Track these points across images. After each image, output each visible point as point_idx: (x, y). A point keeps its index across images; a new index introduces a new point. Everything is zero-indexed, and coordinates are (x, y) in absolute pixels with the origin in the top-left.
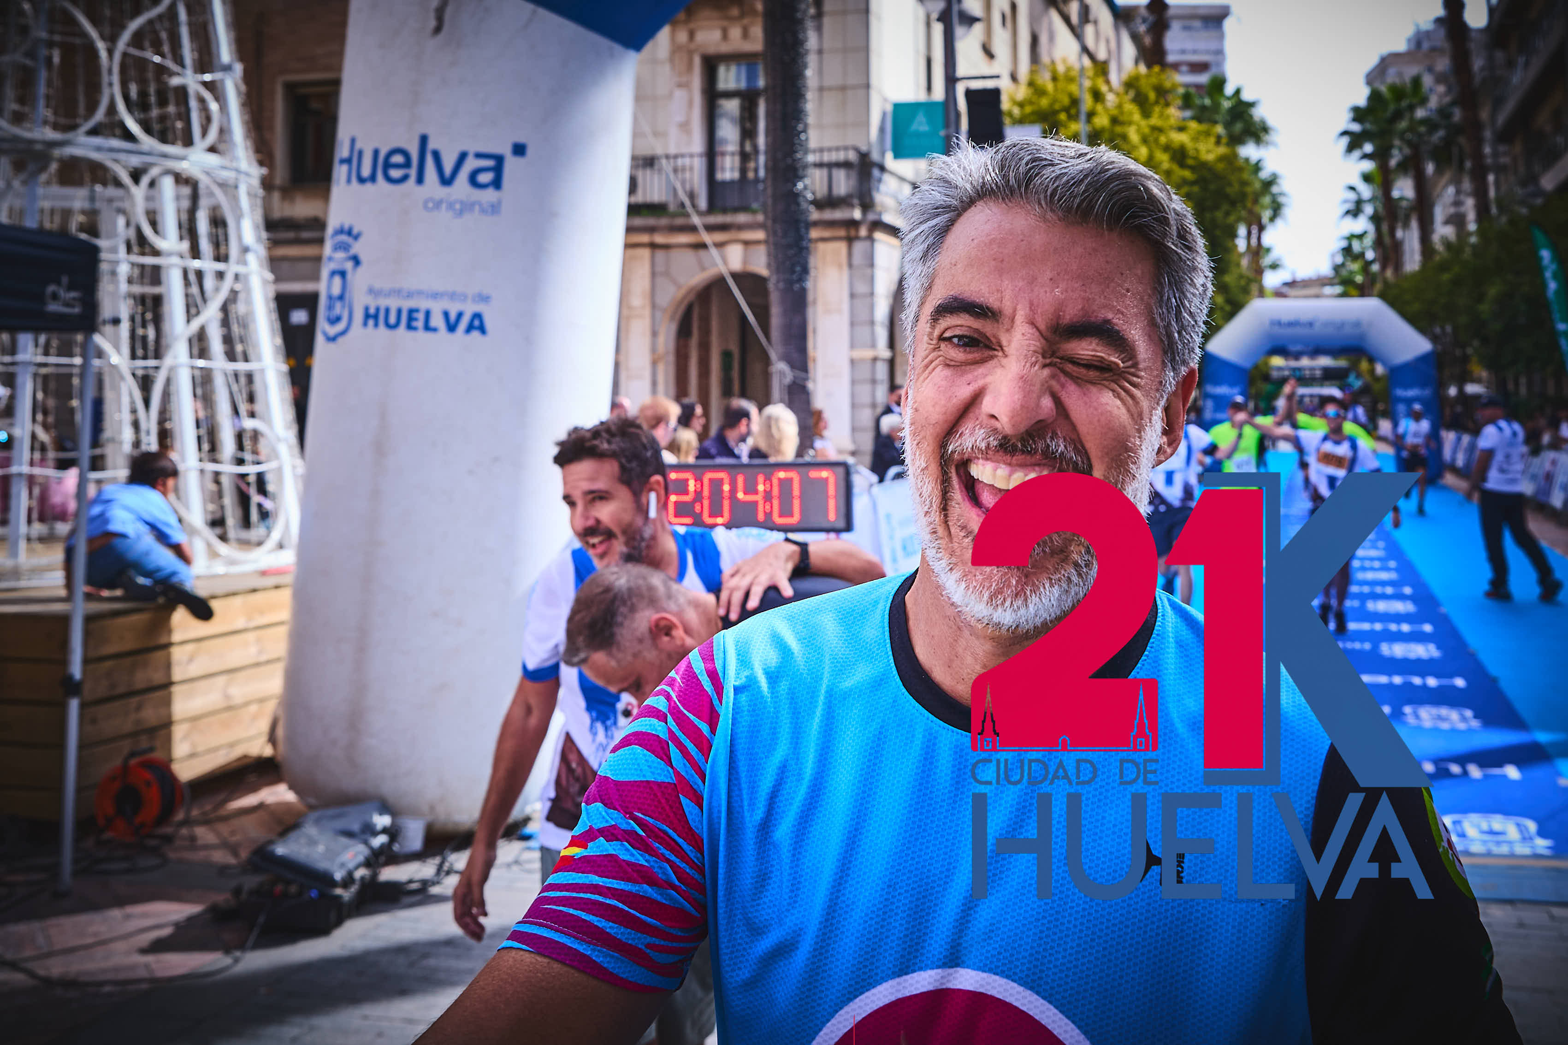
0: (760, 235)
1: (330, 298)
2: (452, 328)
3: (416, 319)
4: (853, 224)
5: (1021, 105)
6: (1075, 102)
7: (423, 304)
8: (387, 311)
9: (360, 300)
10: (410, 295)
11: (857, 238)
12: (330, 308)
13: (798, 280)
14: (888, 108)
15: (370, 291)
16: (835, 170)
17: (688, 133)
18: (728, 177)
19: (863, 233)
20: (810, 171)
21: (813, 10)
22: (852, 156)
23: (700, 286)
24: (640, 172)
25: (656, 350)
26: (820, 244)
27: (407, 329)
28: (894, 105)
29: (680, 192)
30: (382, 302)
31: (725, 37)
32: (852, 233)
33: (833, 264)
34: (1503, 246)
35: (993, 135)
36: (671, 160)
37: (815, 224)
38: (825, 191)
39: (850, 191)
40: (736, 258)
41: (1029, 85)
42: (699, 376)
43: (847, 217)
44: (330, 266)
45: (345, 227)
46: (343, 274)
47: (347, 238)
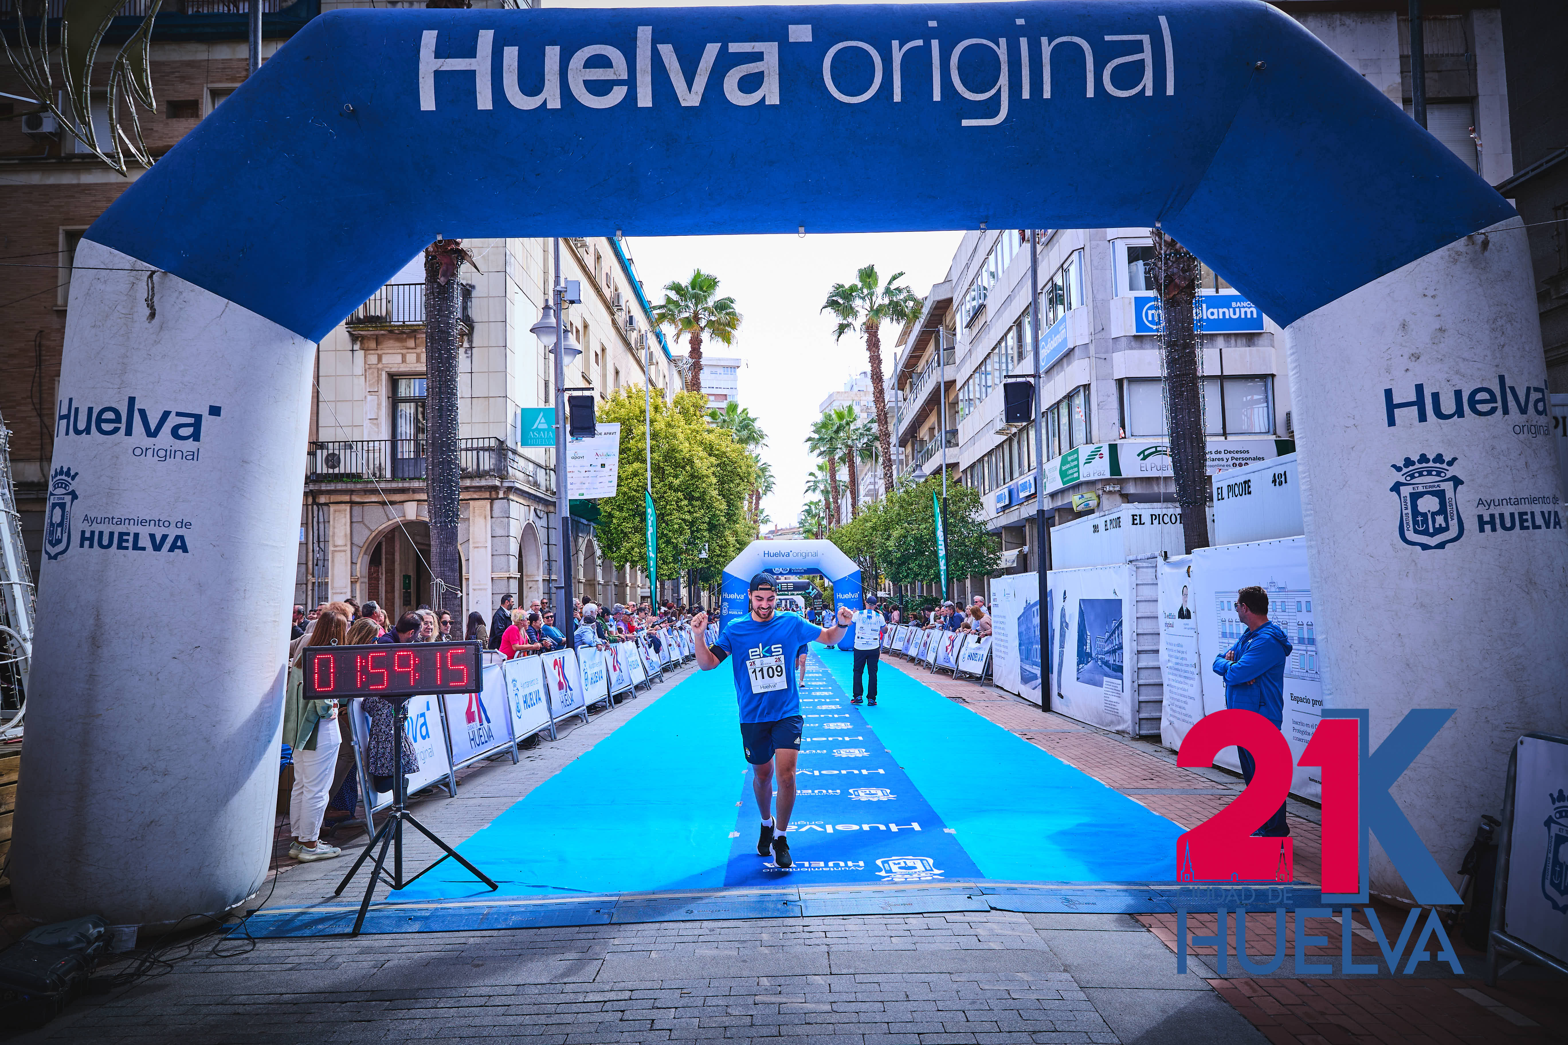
0: (424, 496)
1: (52, 524)
2: (157, 547)
3: (127, 541)
4: (495, 488)
5: (607, 411)
6: (643, 412)
7: (133, 529)
8: (101, 533)
9: (77, 526)
10: (120, 522)
11: (497, 499)
12: (51, 533)
13: (450, 522)
14: (519, 412)
15: (86, 518)
16: (481, 453)
17: (378, 425)
18: (406, 456)
19: (501, 495)
20: (464, 453)
21: (466, 345)
22: (493, 443)
23: (387, 530)
24: (342, 452)
25: (354, 574)
26: (471, 502)
27: (118, 548)
28: (523, 410)
29: (371, 466)
30: (97, 528)
31: (404, 360)
32: (494, 496)
33: (480, 516)
34: (902, 507)
35: (589, 428)
36: (365, 444)
37: (467, 489)
38: (475, 467)
39: (492, 467)
40: (411, 511)
41: (613, 401)
42: (386, 592)
43: (490, 484)
44: (52, 501)
45: (65, 470)
46: (62, 506)
47: (66, 478)
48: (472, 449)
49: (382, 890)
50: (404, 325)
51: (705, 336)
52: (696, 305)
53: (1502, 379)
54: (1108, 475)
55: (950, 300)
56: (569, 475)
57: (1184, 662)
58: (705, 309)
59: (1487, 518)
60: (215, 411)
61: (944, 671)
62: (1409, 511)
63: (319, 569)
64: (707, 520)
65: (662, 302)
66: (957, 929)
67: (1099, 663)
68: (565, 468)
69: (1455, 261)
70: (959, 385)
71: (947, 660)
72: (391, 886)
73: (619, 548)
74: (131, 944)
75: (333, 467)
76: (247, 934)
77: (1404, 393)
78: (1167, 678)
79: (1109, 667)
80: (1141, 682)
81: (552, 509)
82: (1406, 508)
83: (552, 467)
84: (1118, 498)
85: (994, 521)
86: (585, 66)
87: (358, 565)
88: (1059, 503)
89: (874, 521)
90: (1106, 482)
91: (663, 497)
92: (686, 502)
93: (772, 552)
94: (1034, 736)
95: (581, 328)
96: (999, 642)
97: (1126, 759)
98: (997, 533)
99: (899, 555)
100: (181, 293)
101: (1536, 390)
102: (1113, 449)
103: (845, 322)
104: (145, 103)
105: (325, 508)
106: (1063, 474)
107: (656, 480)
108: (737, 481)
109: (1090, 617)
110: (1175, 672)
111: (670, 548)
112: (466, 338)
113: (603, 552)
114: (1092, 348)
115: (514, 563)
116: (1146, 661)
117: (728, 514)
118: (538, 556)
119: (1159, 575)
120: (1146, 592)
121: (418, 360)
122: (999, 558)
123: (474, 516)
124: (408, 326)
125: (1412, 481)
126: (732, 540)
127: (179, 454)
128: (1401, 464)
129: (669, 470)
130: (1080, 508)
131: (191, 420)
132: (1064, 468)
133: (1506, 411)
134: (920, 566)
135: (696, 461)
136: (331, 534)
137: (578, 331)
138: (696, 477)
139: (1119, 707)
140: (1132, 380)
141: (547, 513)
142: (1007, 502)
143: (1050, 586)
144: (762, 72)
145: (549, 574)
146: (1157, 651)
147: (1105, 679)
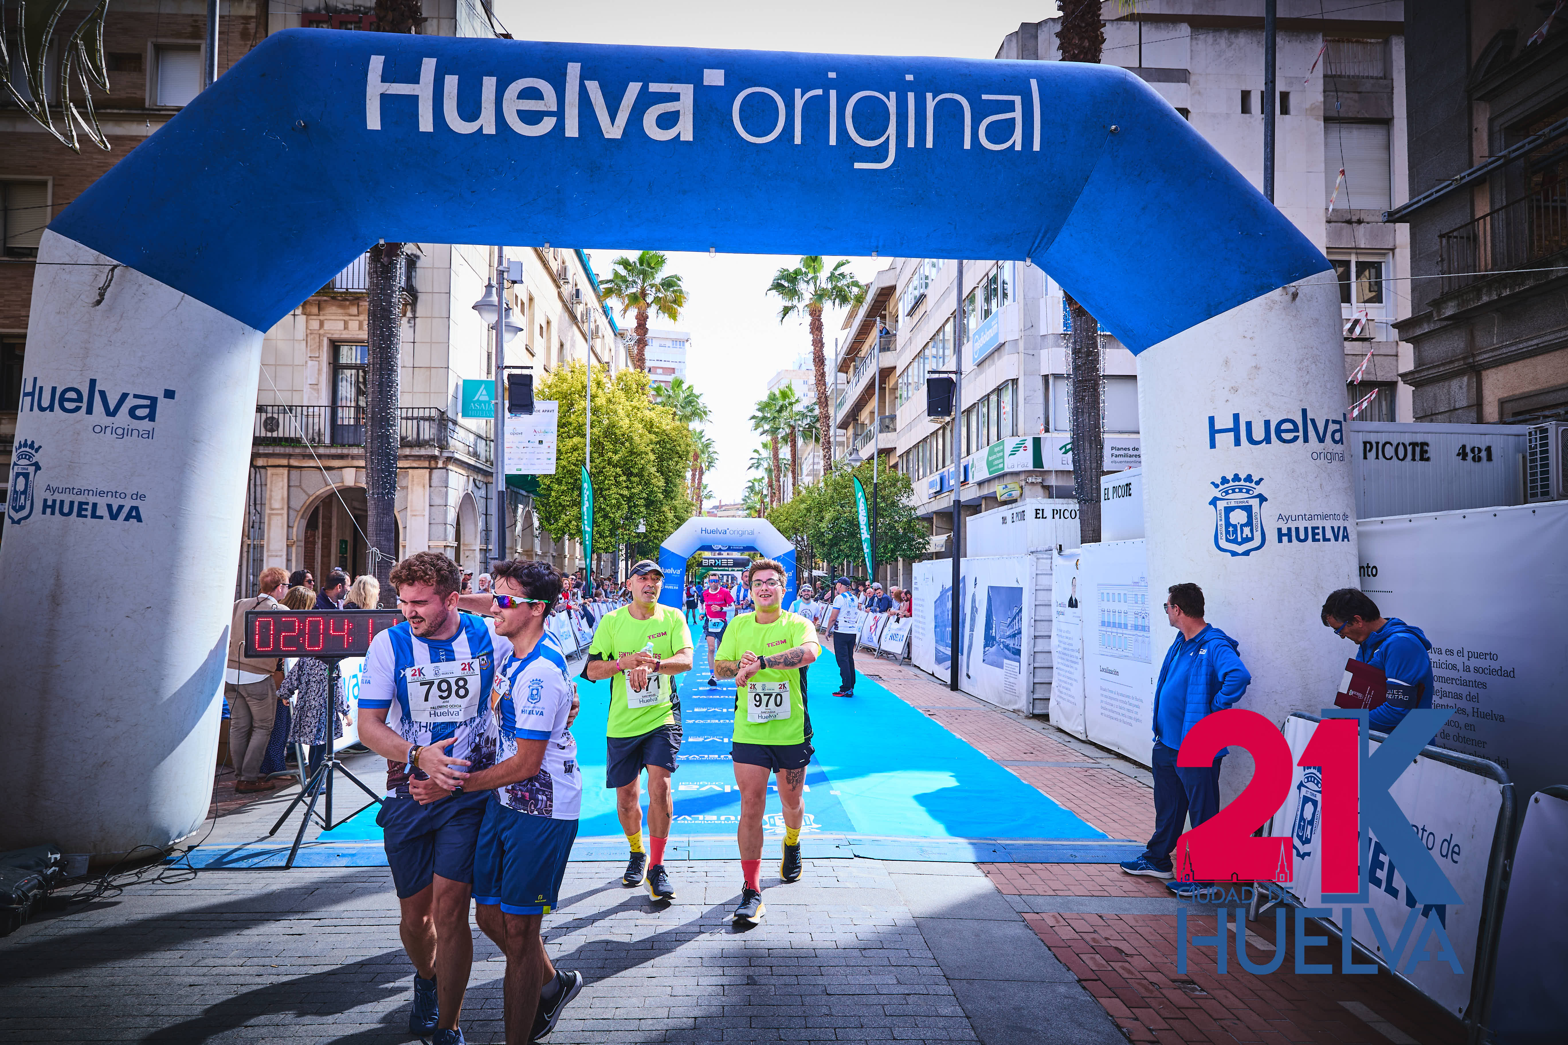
0: (362, 463)
1: (15, 492)
2: (114, 516)
3: (86, 510)
4: (434, 458)
5: (550, 387)
6: (584, 387)
7: (92, 499)
8: (62, 502)
9: (40, 495)
10: (80, 492)
11: (436, 468)
12: (15, 500)
13: (387, 493)
14: (461, 383)
15: (48, 488)
16: (422, 422)
17: (318, 391)
18: (346, 422)
19: (440, 465)
20: (404, 421)
21: (409, 314)
22: (434, 413)
23: (324, 495)
24: (281, 416)
25: (290, 537)
26: (410, 471)
27: (78, 516)
28: (464, 381)
29: (310, 431)
30: (58, 497)
31: (346, 328)
32: (433, 464)
33: (418, 484)
34: (835, 489)
35: (527, 405)
36: (305, 409)
37: (406, 457)
38: (415, 436)
39: (432, 437)
40: (349, 477)
41: (556, 375)
42: (322, 556)
43: (430, 453)
44: (16, 470)
45: (29, 443)
46: (26, 476)
47: (30, 450)
48: (412, 418)
49: (313, 831)
50: (347, 292)
51: (652, 312)
52: (644, 281)
53: (1304, 411)
54: (1031, 468)
55: (893, 288)
56: (506, 450)
57: (1071, 648)
58: (652, 286)
59: (1285, 531)
60: (170, 394)
61: (868, 650)
62: (1223, 522)
63: (254, 532)
64: (645, 495)
65: (610, 276)
66: (821, 872)
67: (1001, 646)
68: (503, 443)
69: (1271, 309)
70: (898, 371)
71: (870, 639)
72: (322, 827)
73: (556, 521)
74: (84, 871)
75: (272, 431)
76: (189, 865)
77: (1224, 421)
78: (1056, 662)
79: (1009, 650)
80: (1036, 665)
81: (490, 479)
82: (1221, 520)
83: (492, 438)
84: (1039, 489)
85: (926, 506)
86: (518, 98)
87: (295, 529)
88: (985, 491)
89: (808, 503)
90: (1029, 473)
91: (602, 472)
92: (624, 478)
93: (709, 529)
94: (936, 713)
95: (526, 301)
96: (918, 624)
97: (1014, 735)
98: (928, 518)
99: (831, 537)
100: (140, 286)
101: (1334, 422)
102: (1037, 442)
103: (789, 304)
104: (98, 82)
105: (263, 471)
106: (990, 464)
107: (596, 455)
108: (676, 459)
109: (995, 604)
110: (1063, 656)
111: (607, 522)
112: (409, 308)
113: (541, 523)
114: (1021, 344)
115: (451, 532)
116: (1041, 645)
117: (665, 491)
118: (476, 525)
119: (1054, 567)
120: (1044, 581)
121: (360, 327)
122: (929, 543)
123: (413, 485)
124: (351, 293)
125: (1226, 497)
126: (670, 515)
127: (135, 433)
128: (1218, 482)
129: (608, 446)
130: (1003, 498)
131: (147, 402)
132: (990, 459)
133: (1306, 440)
134: (851, 548)
135: (636, 439)
136: (268, 496)
137: (523, 304)
138: (635, 453)
139: (1016, 687)
140: (1057, 377)
141: (486, 484)
142: (938, 489)
143: (962, 573)
144: (678, 112)
145: (487, 544)
146: (1050, 637)
147: (1006, 661)
